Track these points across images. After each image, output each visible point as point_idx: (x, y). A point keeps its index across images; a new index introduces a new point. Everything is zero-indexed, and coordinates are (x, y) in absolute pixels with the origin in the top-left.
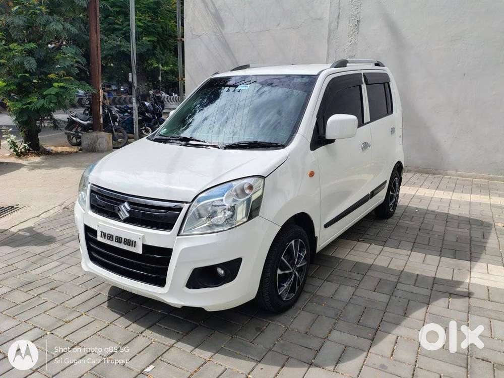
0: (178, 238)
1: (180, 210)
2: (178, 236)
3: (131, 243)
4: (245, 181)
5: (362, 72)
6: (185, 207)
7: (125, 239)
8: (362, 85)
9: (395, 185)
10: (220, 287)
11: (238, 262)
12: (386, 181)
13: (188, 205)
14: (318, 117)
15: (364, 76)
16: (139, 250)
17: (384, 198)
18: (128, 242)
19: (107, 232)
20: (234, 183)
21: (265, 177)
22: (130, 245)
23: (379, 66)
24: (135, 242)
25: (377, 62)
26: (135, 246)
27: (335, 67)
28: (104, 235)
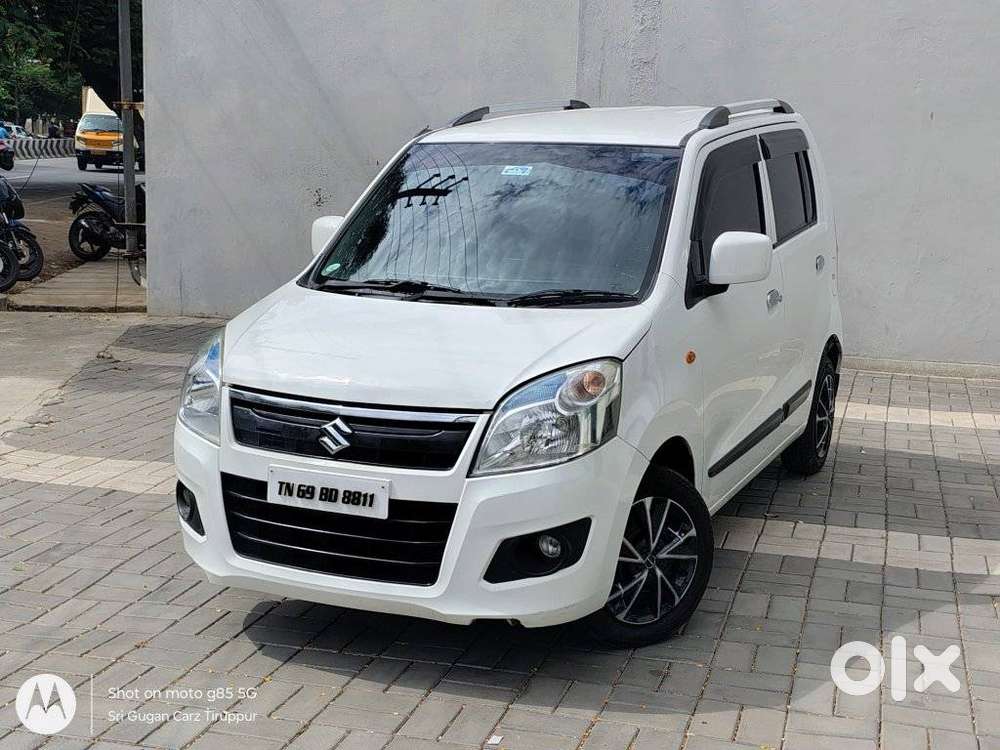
0: (469, 483)
1: (470, 426)
2: (468, 477)
3: (362, 498)
4: (590, 367)
5: (757, 132)
6: (480, 421)
7: (345, 492)
8: (760, 163)
9: (825, 393)
10: (551, 576)
11: (584, 525)
12: (810, 381)
13: (487, 416)
14: (693, 238)
15: (762, 141)
16: (381, 512)
17: (806, 423)
18: (353, 498)
19: (296, 482)
20: (568, 373)
21: (623, 361)
22: (358, 504)
23: (784, 112)
24: (372, 496)
25: (779, 105)
26: (371, 505)
27: (710, 128)
28: (287, 488)
